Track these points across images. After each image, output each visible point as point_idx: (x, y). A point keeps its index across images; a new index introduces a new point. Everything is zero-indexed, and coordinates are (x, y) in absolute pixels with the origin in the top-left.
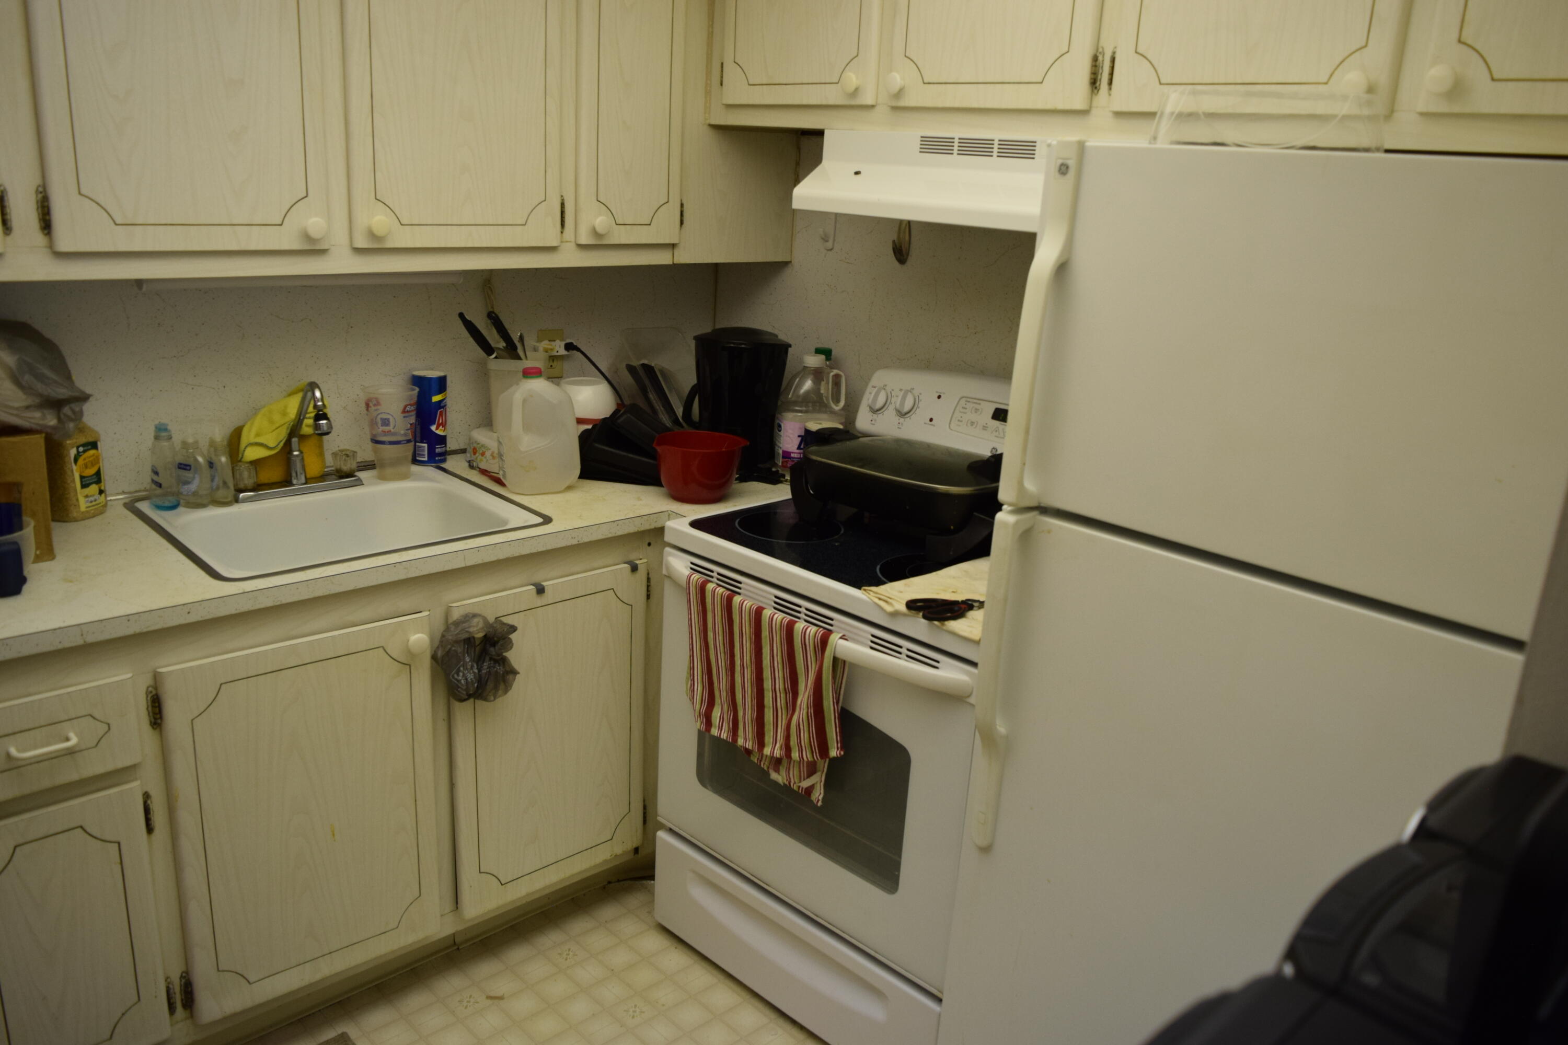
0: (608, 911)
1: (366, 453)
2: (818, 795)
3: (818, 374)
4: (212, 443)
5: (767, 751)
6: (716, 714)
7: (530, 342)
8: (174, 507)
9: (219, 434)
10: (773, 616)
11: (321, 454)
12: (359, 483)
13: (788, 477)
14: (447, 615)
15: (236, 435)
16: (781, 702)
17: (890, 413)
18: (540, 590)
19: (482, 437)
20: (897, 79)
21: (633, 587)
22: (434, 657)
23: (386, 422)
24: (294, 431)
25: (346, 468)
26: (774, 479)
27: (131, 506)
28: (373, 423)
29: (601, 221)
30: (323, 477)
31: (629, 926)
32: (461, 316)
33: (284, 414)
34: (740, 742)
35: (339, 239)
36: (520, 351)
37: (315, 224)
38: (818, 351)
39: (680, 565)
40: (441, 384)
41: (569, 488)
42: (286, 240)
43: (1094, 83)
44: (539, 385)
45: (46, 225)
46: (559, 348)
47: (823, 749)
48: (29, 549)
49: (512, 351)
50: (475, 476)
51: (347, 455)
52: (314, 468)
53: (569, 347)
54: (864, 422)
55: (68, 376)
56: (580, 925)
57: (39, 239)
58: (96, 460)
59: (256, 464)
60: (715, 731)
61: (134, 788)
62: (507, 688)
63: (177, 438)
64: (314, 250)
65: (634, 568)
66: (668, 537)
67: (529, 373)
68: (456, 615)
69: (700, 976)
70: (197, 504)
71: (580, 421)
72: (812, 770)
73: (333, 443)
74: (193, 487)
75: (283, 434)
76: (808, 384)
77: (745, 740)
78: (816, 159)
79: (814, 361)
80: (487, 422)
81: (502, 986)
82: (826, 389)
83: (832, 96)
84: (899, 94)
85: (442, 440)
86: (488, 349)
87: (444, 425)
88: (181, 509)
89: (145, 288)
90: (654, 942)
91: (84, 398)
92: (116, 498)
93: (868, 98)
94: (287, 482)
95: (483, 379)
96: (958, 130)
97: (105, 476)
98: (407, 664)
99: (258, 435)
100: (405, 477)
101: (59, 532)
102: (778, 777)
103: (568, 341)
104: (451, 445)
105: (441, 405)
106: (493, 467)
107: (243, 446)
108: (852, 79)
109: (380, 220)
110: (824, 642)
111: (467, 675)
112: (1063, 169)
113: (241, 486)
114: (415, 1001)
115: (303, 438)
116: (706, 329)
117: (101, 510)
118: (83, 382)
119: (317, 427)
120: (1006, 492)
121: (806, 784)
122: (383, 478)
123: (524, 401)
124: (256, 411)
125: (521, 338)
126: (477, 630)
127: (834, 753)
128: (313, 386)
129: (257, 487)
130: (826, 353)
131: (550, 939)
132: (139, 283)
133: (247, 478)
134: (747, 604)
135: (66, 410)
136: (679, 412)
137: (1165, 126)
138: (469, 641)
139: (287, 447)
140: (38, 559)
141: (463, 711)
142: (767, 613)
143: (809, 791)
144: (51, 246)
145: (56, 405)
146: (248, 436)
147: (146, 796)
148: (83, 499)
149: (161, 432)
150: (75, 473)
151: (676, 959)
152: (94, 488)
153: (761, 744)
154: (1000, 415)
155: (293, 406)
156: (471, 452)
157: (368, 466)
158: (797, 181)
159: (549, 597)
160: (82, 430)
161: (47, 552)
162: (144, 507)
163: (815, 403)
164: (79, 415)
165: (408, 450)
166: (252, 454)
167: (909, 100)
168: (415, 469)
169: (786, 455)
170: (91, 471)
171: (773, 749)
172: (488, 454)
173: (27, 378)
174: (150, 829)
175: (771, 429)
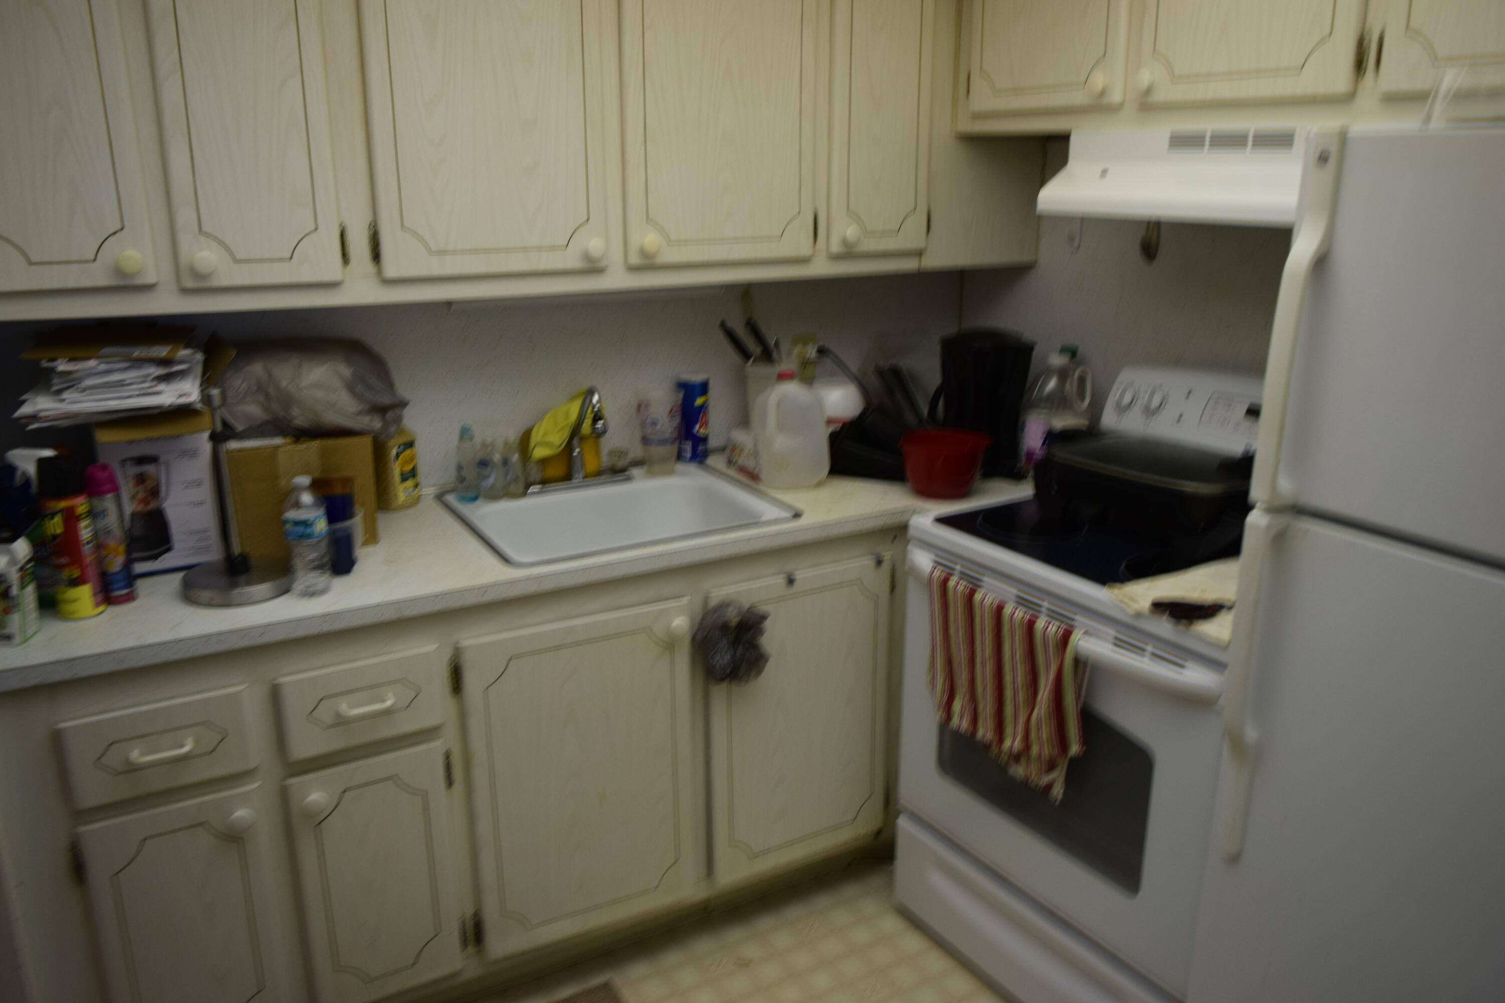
0: (850, 890)
1: (637, 451)
2: (1058, 791)
3: (1063, 374)
4: (506, 444)
5: (1007, 743)
6: (957, 706)
7: (784, 347)
8: (475, 499)
9: (512, 434)
10: (1015, 613)
11: (598, 452)
12: (629, 479)
13: (1031, 473)
14: (706, 600)
15: (526, 437)
16: (1021, 696)
17: (1137, 410)
18: (791, 581)
19: (740, 437)
20: (1145, 77)
21: (878, 581)
22: (693, 639)
23: (654, 423)
24: (576, 431)
25: (621, 464)
26: (1017, 476)
27: (440, 497)
28: (643, 424)
29: (851, 232)
30: (599, 473)
31: (870, 906)
32: (723, 325)
33: (567, 415)
34: (980, 733)
35: (615, 259)
36: (775, 354)
37: (595, 245)
38: (1064, 350)
39: (923, 560)
40: (704, 388)
41: (819, 485)
42: (571, 260)
43: (1360, 65)
44: (792, 389)
45: (376, 256)
46: (811, 352)
47: (1063, 744)
48: (359, 536)
49: (767, 355)
50: (732, 472)
51: (622, 453)
52: (591, 465)
53: (822, 351)
54: (1109, 419)
55: (391, 386)
56: (823, 901)
57: (369, 267)
58: (412, 458)
59: (544, 462)
60: (955, 721)
61: (437, 747)
62: (759, 672)
63: (478, 440)
64: (593, 268)
65: (879, 562)
66: (912, 532)
67: (783, 377)
68: (713, 602)
69: (936, 962)
70: (494, 495)
71: (830, 422)
72: (1051, 766)
73: (609, 442)
74: (491, 480)
75: (566, 434)
76: (1052, 384)
77: (985, 732)
78: (1061, 161)
79: (1057, 360)
80: (744, 420)
81: (751, 951)
82: (1071, 387)
83: (1079, 98)
84: (1148, 91)
85: (704, 440)
86: (745, 354)
87: (705, 424)
88: (478, 502)
89: (453, 307)
90: (891, 924)
91: (403, 404)
92: (428, 491)
93: (1116, 97)
94: (568, 477)
95: (741, 383)
96: (1210, 125)
97: (422, 471)
98: (670, 644)
99: (545, 434)
100: (670, 473)
101: (383, 520)
102: (1018, 771)
103: (821, 343)
104: (713, 443)
105: (703, 408)
106: (750, 464)
107: (532, 445)
108: (1099, 80)
109: (650, 240)
110: (1066, 637)
111: (723, 658)
112: (1323, 159)
113: (532, 479)
114: (672, 957)
115: (582, 439)
116: (951, 329)
117: (415, 502)
118: (403, 389)
119: (594, 429)
120: (1258, 491)
121: (1046, 779)
122: (652, 474)
123: (779, 404)
124: (542, 416)
125: (777, 344)
126: (732, 616)
127: (1075, 748)
128: (590, 392)
129: (544, 482)
130: (1072, 352)
131: (794, 912)
132: (449, 304)
133: (535, 474)
134: (988, 601)
135: (390, 415)
136: (925, 411)
137: (1439, 108)
138: (724, 627)
139: (569, 447)
140: (366, 543)
141: (719, 692)
142: (1008, 610)
143: (1049, 787)
144: (379, 272)
145: (381, 410)
146: (535, 438)
147: (448, 756)
148: (401, 492)
149: (465, 433)
150: (396, 469)
151: (913, 942)
152: (410, 483)
153: (1001, 739)
154: (1254, 412)
155: (574, 409)
156: (730, 450)
157: (638, 463)
158: (1043, 182)
159: (798, 586)
160: (401, 431)
161: (372, 538)
162: (451, 499)
163: (1059, 402)
164: (399, 420)
165: (674, 449)
166: (539, 453)
167: (1160, 96)
168: (680, 467)
169: (1030, 454)
170: (408, 468)
171: (1012, 742)
172: (746, 452)
173: (359, 388)
174: (450, 782)
175: (1015, 428)
